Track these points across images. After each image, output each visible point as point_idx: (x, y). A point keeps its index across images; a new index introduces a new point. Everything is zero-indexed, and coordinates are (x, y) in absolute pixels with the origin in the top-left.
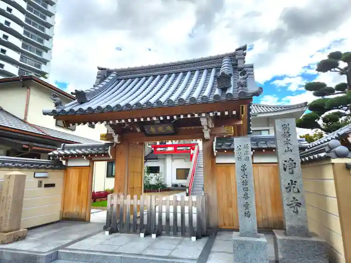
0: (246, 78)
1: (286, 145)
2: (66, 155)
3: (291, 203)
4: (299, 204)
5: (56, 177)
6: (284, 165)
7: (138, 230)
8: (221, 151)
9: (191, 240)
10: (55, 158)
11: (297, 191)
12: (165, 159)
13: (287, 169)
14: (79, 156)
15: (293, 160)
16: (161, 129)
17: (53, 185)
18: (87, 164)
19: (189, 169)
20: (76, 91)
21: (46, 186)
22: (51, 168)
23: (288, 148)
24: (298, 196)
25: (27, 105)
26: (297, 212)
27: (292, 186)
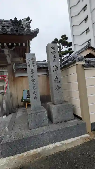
1: (54, 58)
3: (56, 88)
6: (53, 69)
9: (2, 118)
11: (59, 81)
13: (54, 71)
15: (57, 66)
19: (4, 86)
24: (59, 84)
26: (59, 92)
27: (57, 79)
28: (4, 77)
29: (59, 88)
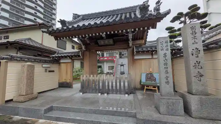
0: (159, 5)
2: (59, 57)
3: (196, 75)
4: (201, 76)
5: (54, 67)
6: (192, 52)
7: (97, 92)
8: (138, 52)
9: (125, 96)
10: (54, 59)
11: (200, 67)
12: (104, 63)
13: (194, 55)
14: (66, 57)
15: (198, 49)
16: (107, 42)
17: (53, 71)
18: (70, 61)
19: (114, 66)
20: (60, 20)
21: (50, 71)
22: (52, 63)
23: (195, 41)
24: (201, 71)
25: (42, 37)
26: (200, 80)
27: (198, 65)
28: (113, 58)
29: (202, 75)
